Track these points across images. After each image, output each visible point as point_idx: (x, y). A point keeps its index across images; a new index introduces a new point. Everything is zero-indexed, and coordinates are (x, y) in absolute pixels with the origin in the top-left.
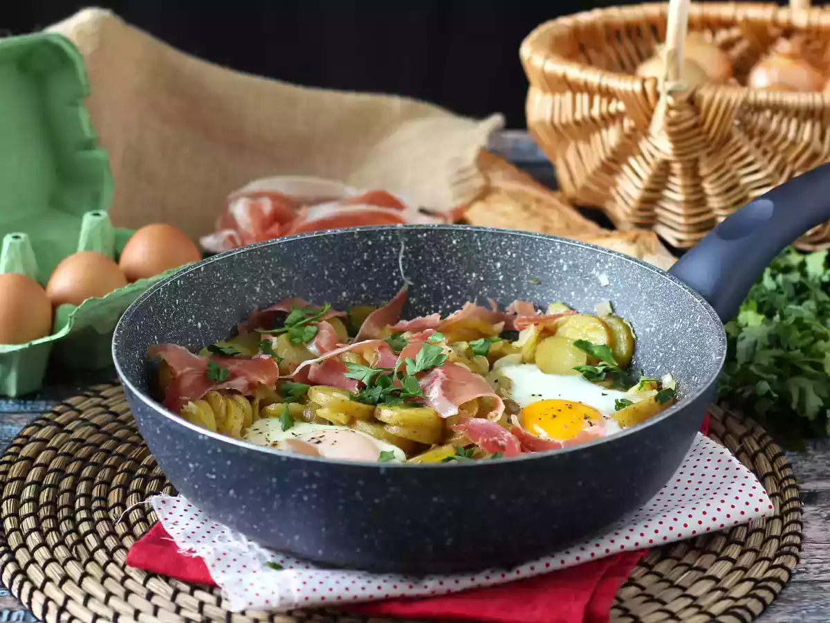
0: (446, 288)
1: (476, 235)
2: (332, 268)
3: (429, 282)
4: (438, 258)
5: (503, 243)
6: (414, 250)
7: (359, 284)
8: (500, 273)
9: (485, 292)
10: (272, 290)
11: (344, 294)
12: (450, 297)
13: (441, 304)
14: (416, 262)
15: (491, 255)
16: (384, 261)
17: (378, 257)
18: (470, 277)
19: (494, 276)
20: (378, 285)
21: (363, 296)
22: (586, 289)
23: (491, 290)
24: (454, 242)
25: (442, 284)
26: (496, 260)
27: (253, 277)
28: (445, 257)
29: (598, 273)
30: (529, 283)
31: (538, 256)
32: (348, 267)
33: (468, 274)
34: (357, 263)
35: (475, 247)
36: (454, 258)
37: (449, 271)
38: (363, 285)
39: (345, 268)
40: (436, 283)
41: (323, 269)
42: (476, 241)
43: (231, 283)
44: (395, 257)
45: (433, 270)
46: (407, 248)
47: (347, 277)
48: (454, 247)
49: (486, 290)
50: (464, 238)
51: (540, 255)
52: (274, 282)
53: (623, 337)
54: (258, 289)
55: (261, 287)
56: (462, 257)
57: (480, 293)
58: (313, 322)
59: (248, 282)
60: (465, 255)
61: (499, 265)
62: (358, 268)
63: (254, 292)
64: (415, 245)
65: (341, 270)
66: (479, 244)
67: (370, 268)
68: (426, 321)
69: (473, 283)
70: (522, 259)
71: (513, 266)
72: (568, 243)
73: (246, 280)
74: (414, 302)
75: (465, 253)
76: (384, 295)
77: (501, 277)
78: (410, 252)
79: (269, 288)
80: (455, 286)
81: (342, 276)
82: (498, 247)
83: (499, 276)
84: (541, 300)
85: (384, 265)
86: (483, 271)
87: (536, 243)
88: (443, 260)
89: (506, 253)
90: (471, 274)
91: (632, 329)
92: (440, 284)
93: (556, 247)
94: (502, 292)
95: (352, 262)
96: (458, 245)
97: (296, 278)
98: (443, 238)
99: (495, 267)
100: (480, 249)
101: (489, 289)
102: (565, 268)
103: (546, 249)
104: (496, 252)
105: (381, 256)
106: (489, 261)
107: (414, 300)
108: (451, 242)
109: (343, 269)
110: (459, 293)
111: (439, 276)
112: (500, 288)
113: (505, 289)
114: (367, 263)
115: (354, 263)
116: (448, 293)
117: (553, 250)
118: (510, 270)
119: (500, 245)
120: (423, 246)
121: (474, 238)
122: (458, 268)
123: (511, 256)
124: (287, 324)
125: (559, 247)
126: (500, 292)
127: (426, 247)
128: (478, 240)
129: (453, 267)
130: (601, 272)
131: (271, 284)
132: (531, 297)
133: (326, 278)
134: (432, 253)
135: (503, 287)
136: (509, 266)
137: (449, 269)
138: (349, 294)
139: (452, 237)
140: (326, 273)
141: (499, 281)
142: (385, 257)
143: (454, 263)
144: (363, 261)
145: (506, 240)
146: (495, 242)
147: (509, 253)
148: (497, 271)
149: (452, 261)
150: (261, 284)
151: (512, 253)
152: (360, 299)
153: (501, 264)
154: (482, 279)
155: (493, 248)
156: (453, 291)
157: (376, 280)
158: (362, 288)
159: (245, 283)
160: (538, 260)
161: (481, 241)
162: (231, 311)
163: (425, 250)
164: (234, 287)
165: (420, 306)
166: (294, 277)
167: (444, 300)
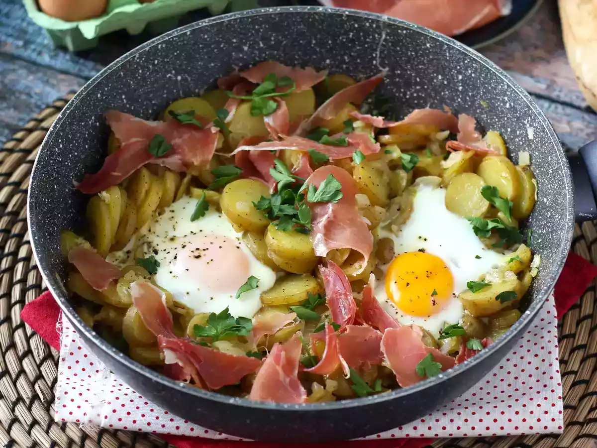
0: (416, 80)
1: (446, 46)
2: (320, 39)
3: (402, 69)
4: (413, 53)
5: (466, 62)
6: (393, 40)
7: (342, 56)
8: (460, 84)
9: (446, 94)
10: (260, 49)
11: (328, 61)
12: (418, 87)
13: (410, 91)
14: (394, 51)
15: (456, 67)
16: (367, 43)
17: (362, 38)
18: (437, 77)
19: (455, 84)
20: (359, 61)
21: (344, 66)
22: (518, 132)
23: (451, 94)
24: (428, 45)
25: (413, 75)
26: (459, 72)
27: (242, 39)
28: (419, 55)
29: (528, 125)
30: (480, 103)
31: (490, 84)
32: (334, 41)
33: (435, 75)
34: (344, 38)
35: (444, 55)
36: (426, 58)
37: (420, 67)
38: (346, 58)
39: (332, 41)
40: (409, 72)
41: (311, 38)
42: (445, 51)
43: (219, 43)
44: (377, 42)
45: (408, 62)
46: (388, 38)
47: (331, 49)
48: (427, 49)
49: (447, 93)
50: (436, 45)
51: (492, 85)
52: (263, 43)
53: (527, 194)
54: (246, 48)
55: (249, 47)
56: (433, 59)
57: (443, 93)
58: (277, 98)
59: (236, 43)
60: (436, 59)
61: (460, 77)
62: (343, 43)
63: (242, 51)
64: (396, 38)
65: (328, 42)
66: (448, 54)
67: (354, 46)
68: (374, 120)
69: (438, 83)
70: (479, 81)
71: (471, 83)
72: (513, 87)
73: (235, 41)
74: (388, 82)
75: (436, 57)
76: (363, 70)
77: (460, 88)
78: (390, 42)
79: (257, 47)
80: (424, 80)
81: (328, 47)
82: (462, 63)
83: (458, 87)
84: (486, 121)
85: (366, 46)
86: (448, 77)
87: (491, 74)
88: (417, 56)
89: (468, 70)
90: (438, 75)
91: (536, 190)
92: (411, 74)
93: (504, 86)
94: (459, 100)
95: (339, 38)
96: (430, 49)
97: (285, 42)
98: (420, 39)
99: (458, 78)
100: (448, 58)
101: (449, 93)
102: (508, 106)
103: (497, 82)
104: (459, 66)
105: (365, 38)
106: (453, 71)
107: (388, 80)
108: (425, 45)
109: (330, 42)
110: (426, 87)
111: (412, 67)
112: (458, 96)
113: (461, 99)
114: (352, 41)
115: (341, 38)
116: (416, 84)
117: (502, 86)
118: (468, 85)
119: (464, 62)
120: (402, 40)
121: (444, 48)
122: (428, 66)
123: (471, 75)
124: (255, 93)
125: (506, 87)
126: (457, 99)
127: (404, 41)
128: (447, 51)
129: (424, 64)
130: (531, 126)
131: (259, 44)
132: (479, 115)
133: (313, 45)
134: (409, 47)
135: (461, 96)
136: (468, 81)
137: (421, 65)
138: (333, 62)
139: (426, 41)
140: (314, 42)
141: (458, 90)
142: (368, 40)
143: (425, 61)
144: (348, 38)
145: (469, 60)
146: (460, 58)
147: (470, 72)
148: (458, 82)
149: (424, 59)
150: (250, 44)
151: (472, 73)
152: (342, 68)
153: (463, 77)
154: (446, 83)
155: (458, 62)
156: (422, 84)
157: (358, 57)
158: (345, 60)
159: (234, 43)
160: (490, 88)
161: (450, 53)
162: (216, 65)
163: (403, 43)
164: (222, 46)
165: (392, 87)
166: (282, 42)
167: (412, 88)
